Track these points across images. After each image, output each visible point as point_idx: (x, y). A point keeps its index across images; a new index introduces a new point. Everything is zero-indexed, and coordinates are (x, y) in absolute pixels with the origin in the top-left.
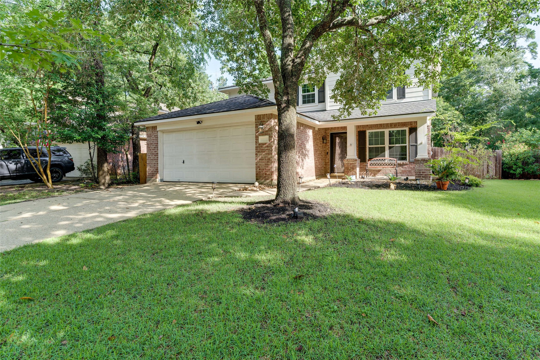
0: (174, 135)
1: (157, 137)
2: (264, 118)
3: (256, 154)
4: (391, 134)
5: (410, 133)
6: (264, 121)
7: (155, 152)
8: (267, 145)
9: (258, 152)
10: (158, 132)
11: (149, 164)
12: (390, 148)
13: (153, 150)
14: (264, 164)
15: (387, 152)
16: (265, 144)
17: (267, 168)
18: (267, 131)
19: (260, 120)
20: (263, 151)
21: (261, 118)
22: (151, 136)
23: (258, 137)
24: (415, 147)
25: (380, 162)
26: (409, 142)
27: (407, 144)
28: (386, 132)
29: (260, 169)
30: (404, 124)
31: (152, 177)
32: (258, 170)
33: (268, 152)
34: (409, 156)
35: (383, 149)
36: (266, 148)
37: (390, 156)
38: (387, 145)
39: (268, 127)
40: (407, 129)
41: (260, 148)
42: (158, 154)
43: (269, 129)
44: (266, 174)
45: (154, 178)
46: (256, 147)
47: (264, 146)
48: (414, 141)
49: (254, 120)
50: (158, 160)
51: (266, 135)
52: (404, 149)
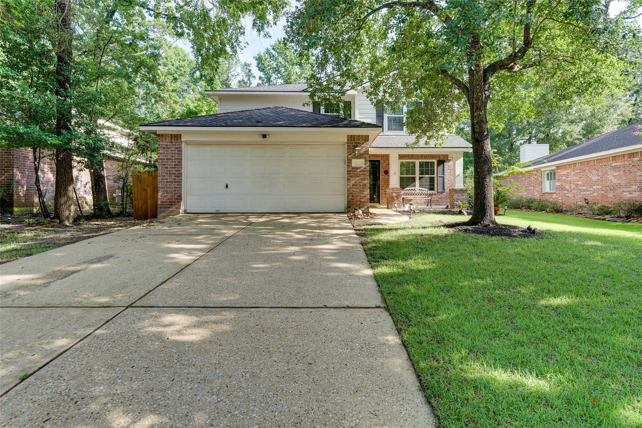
0: (209, 149)
1: (180, 150)
2: (359, 140)
3: (348, 179)
4: (421, 165)
5: (438, 165)
6: (359, 143)
7: (177, 171)
8: (362, 169)
9: (351, 177)
10: (181, 142)
11: (162, 188)
12: (420, 178)
13: (172, 168)
14: (358, 190)
15: (417, 182)
16: (360, 168)
17: (362, 195)
18: (362, 154)
19: (354, 140)
20: (357, 176)
21: (356, 139)
22: (168, 148)
23: (351, 160)
24: (442, 178)
25: (410, 192)
26: (437, 174)
27: (435, 175)
28: (417, 162)
29: (352, 196)
30: (433, 157)
31: (169, 208)
32: (351, 197)
33: (363, 177)
34: (437, 186)
35: (414, 179)
36: (361, 173)
37: (421, 186)
38: (417, 175)
39: (364, 149)
40: (435, 161)
41: (352, 172)
42: (181, 174)
43: (365, 152)
44: (360, 201)
45: (174, 208)
46: (348, 171)
47: (359, 170)
48: (442, 173)
49: (346, 140)
50: (181, 182)
51: (361, 158)
52: (432, 180)
